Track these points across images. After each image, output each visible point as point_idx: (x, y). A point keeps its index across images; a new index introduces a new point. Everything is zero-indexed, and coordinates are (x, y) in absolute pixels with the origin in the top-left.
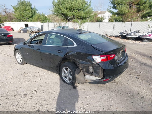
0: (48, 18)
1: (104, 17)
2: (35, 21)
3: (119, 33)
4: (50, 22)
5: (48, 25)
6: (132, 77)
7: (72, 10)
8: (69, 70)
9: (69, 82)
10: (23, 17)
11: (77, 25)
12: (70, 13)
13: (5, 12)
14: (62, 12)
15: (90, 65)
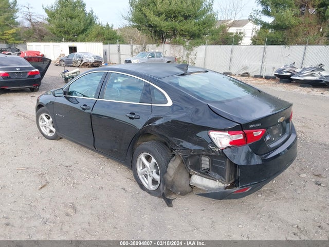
0: (119, 33)
1: (242, 33)
2: (91, 41)
3: (275, 70)
4: (123, 42)
5: (119, 50)
6: (304, 179)
7: (170, 17)
8: (153, 160)
9: (152, 188)
10: (67, 33)
11: (182, 51)
12: (167, 23)
13: (30, 20)
14: (148, 22)
15: (204, 153)
